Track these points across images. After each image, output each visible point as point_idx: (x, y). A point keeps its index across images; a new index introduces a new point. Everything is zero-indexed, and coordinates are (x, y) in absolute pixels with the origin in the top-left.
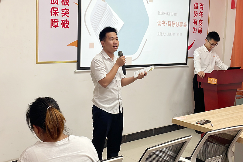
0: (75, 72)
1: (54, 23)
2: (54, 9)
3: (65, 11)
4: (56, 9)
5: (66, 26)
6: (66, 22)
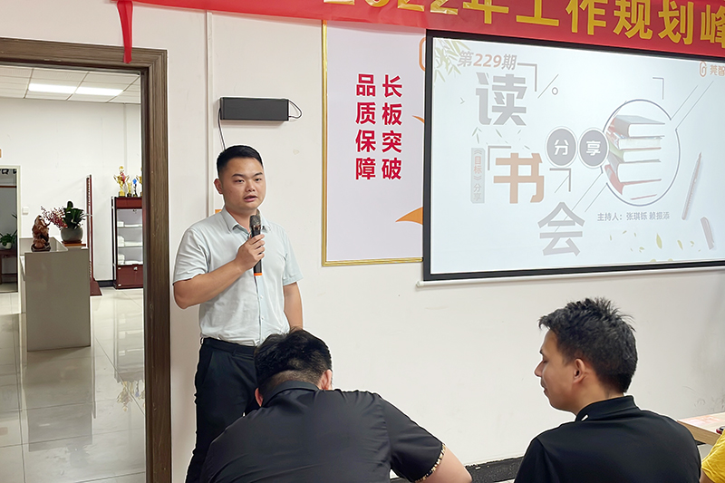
0: (418, 287)
1: (365, 169)
2: (364, 135)
3: (392, 137)
4: (370, 135)
5: (393, 175)
6: (393, 165)
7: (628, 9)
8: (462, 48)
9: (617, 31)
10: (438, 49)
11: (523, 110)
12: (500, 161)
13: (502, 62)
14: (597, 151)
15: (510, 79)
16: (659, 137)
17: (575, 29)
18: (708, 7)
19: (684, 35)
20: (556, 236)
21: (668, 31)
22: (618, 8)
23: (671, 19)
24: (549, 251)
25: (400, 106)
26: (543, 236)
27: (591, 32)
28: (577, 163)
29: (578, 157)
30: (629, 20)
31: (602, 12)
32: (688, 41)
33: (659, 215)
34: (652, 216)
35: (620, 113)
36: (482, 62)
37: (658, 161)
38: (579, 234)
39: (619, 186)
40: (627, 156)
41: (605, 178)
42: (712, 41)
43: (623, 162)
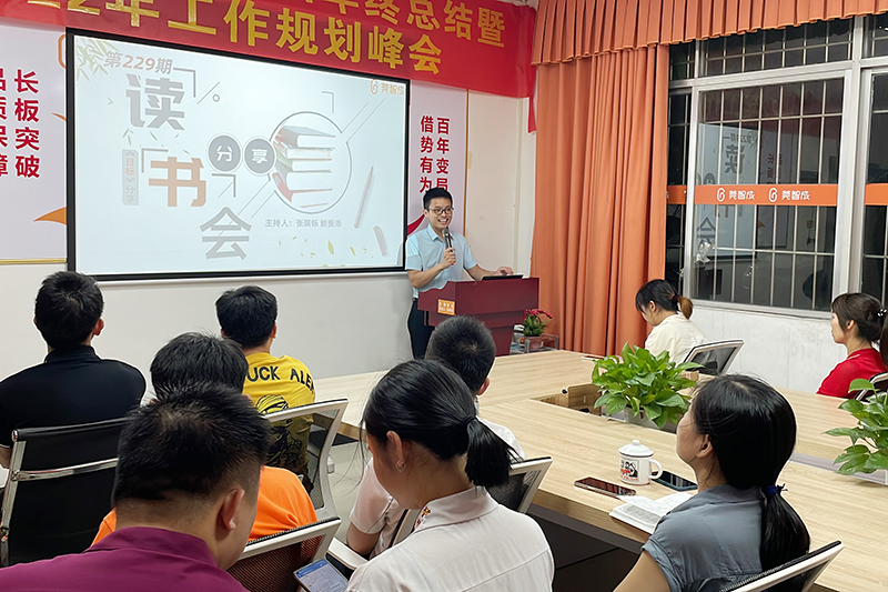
3: (27, 134)
5: (29, 172)
6: (29, 162)
7: (292, 24)
8: (108, 49)
9: (280, 44)
10: (80, 48)
11: (181, 115)
12: (155, 164)
13: (156, 65)
14: (263, 159)
15: (165, 84)
16: (329, 149)
17: (234, 39)
18: (376, 28)
19: (352, 53)
20: (221, 241)
21: (334, 48)
22: (281, 22)
23: (338, 37)
24: (212, 254)
25: (36, 102)
26: (205, 239)
27: (251, 43)
28: (242, 169)
29: (243, 164)
30: (292, 34)
31: (264, 25)
32: (356, 59)
33: (331, 223)
34: (323, 223)
35: (288, 123)
36: (133, 64)
37: (329, 171)
38: (246, 239)
39: (289, 194)
40: (295, 165)
41: (273, 185)
42: (381, 61)
43: (292, 171)
